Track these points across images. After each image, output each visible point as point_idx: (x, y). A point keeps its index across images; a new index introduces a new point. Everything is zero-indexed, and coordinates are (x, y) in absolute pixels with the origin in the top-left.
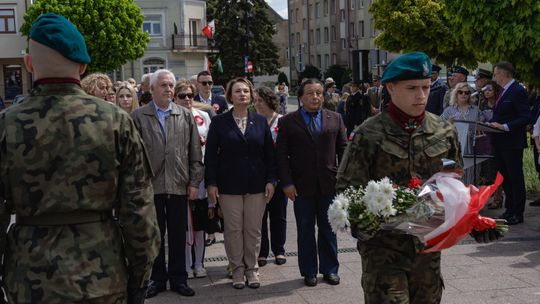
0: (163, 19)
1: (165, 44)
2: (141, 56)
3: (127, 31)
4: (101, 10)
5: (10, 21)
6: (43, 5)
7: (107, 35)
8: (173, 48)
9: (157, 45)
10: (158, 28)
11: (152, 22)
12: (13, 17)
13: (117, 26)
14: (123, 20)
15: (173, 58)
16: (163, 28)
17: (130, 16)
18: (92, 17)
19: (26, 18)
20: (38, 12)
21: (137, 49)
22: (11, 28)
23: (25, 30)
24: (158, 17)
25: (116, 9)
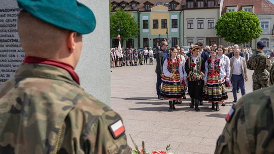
0: (269, 23)
1: (269, 33)
2: (259, 37)
3: (253, 28)
4: (243, 20)
5: (212, 24)
6: (223, 19)
7: (245, 29)
8: (273, 34)
9: (266, 33)
10: (267, 26)
11: (265, 24)
12: (213, 23)
13: (248, 25)
14: (251, 23)
15: (272, 38)
16: (269, 26)
17: (254, 22)
18: (239, 23)
19: (217, 23)
20: (221, 21)
21: (256, 35)
22: (212, 27)
23: (216, 27)
24: (267, 23)
25: (248, 19)
